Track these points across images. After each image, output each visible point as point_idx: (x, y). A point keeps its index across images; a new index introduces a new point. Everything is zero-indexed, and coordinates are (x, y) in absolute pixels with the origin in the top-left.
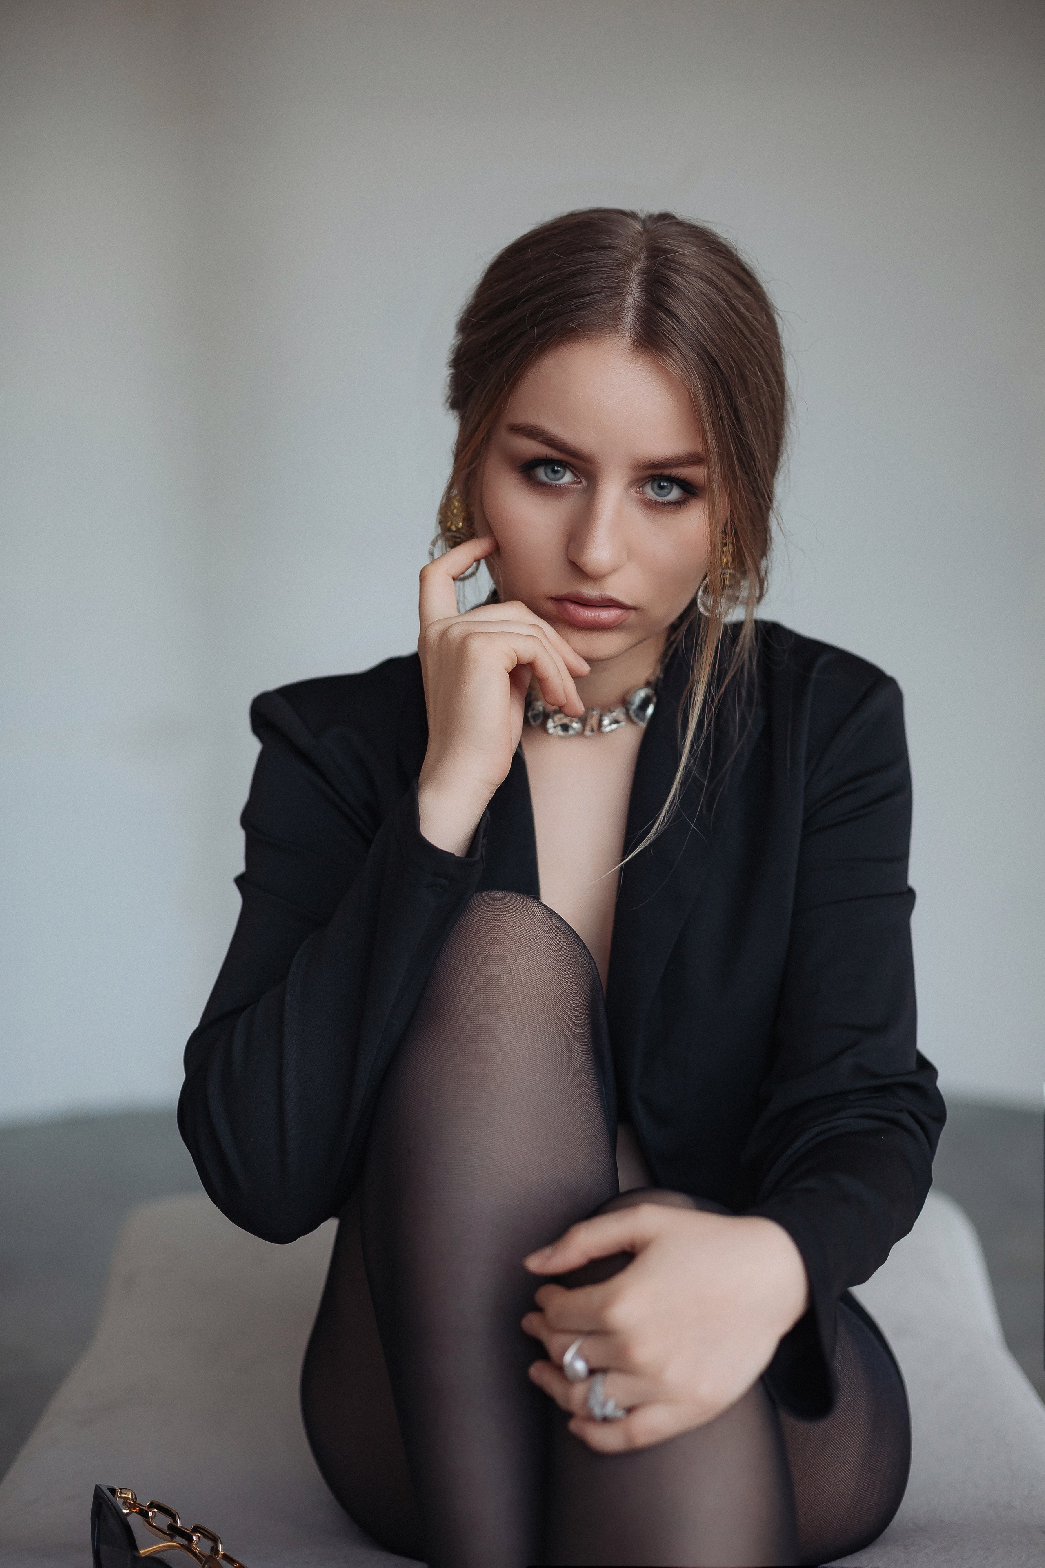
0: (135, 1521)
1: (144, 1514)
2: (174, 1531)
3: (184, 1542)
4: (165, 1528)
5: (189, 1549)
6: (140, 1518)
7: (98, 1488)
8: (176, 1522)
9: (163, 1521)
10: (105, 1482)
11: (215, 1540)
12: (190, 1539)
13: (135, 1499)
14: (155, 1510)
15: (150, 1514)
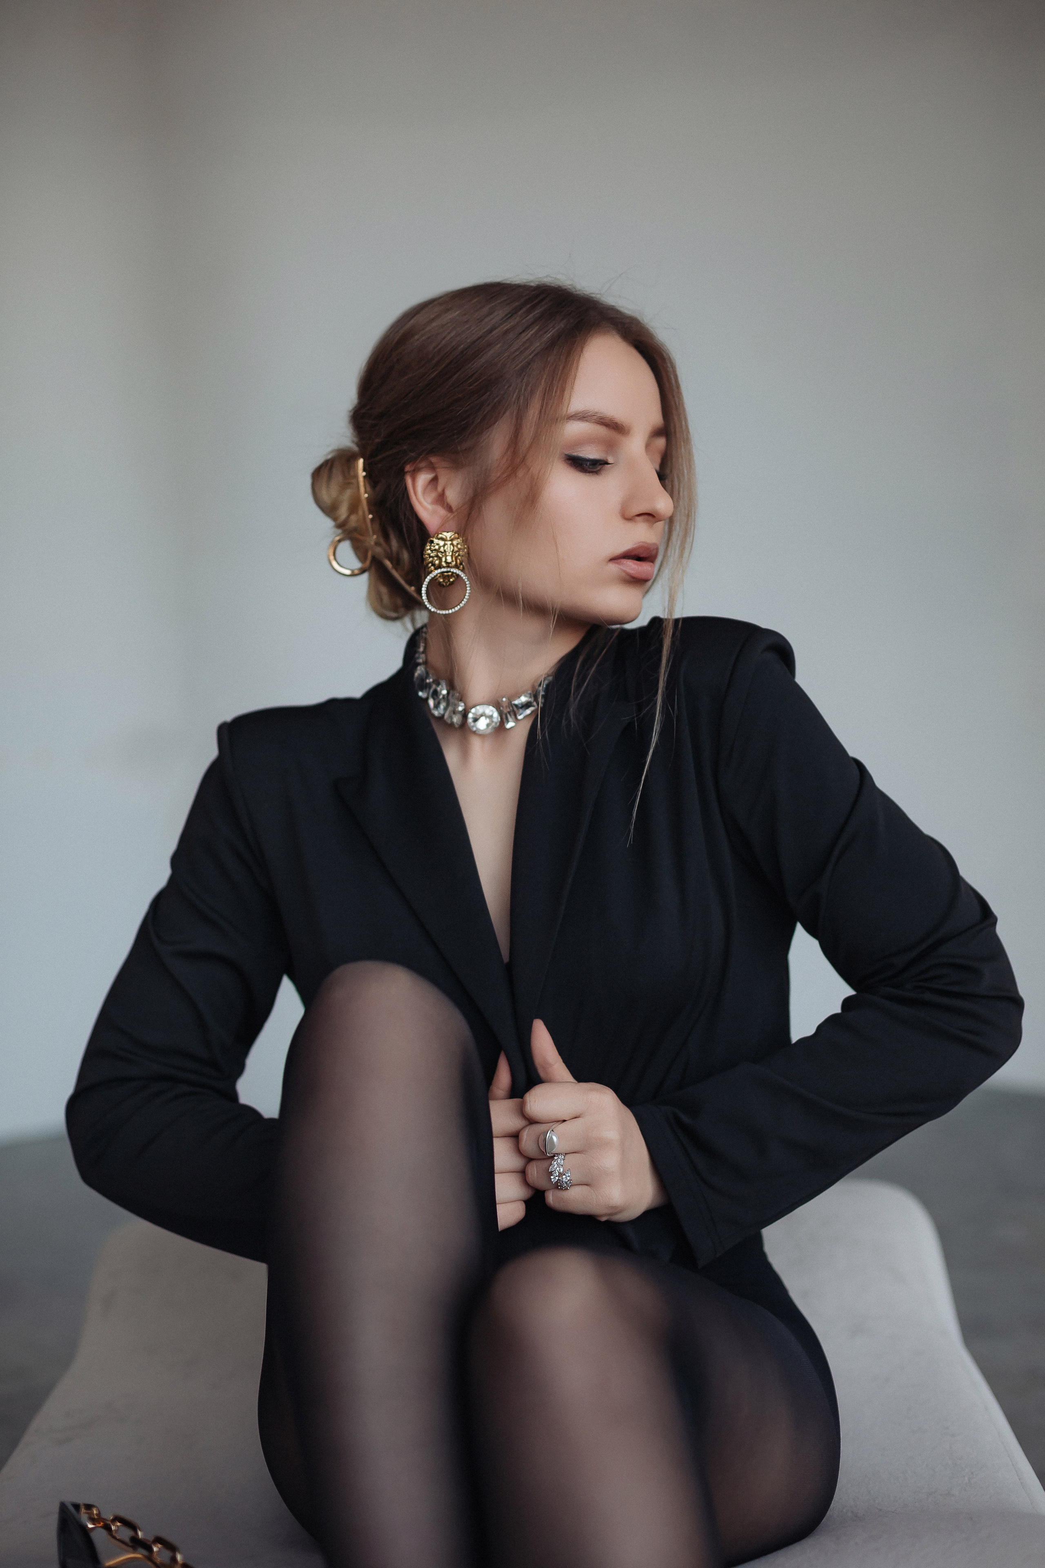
0: (99, 1537)
1: (107, 1528)
2: (136, 1543)
3: (145, 1553)
4: (127, 1540)
5: (150, 1558)
6: (104, 1532)
7: (63, 1507)
8: (136, 1533)
9: (126, 1534)
10: (71, 1498)
11: (171, 1547)
12: (150, 1550)
13: (99, 1514)
14: (119, 1524)
15: (113, 1528)
